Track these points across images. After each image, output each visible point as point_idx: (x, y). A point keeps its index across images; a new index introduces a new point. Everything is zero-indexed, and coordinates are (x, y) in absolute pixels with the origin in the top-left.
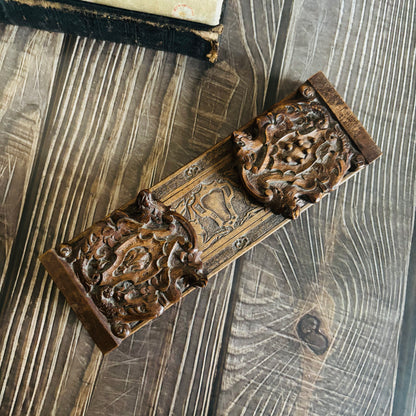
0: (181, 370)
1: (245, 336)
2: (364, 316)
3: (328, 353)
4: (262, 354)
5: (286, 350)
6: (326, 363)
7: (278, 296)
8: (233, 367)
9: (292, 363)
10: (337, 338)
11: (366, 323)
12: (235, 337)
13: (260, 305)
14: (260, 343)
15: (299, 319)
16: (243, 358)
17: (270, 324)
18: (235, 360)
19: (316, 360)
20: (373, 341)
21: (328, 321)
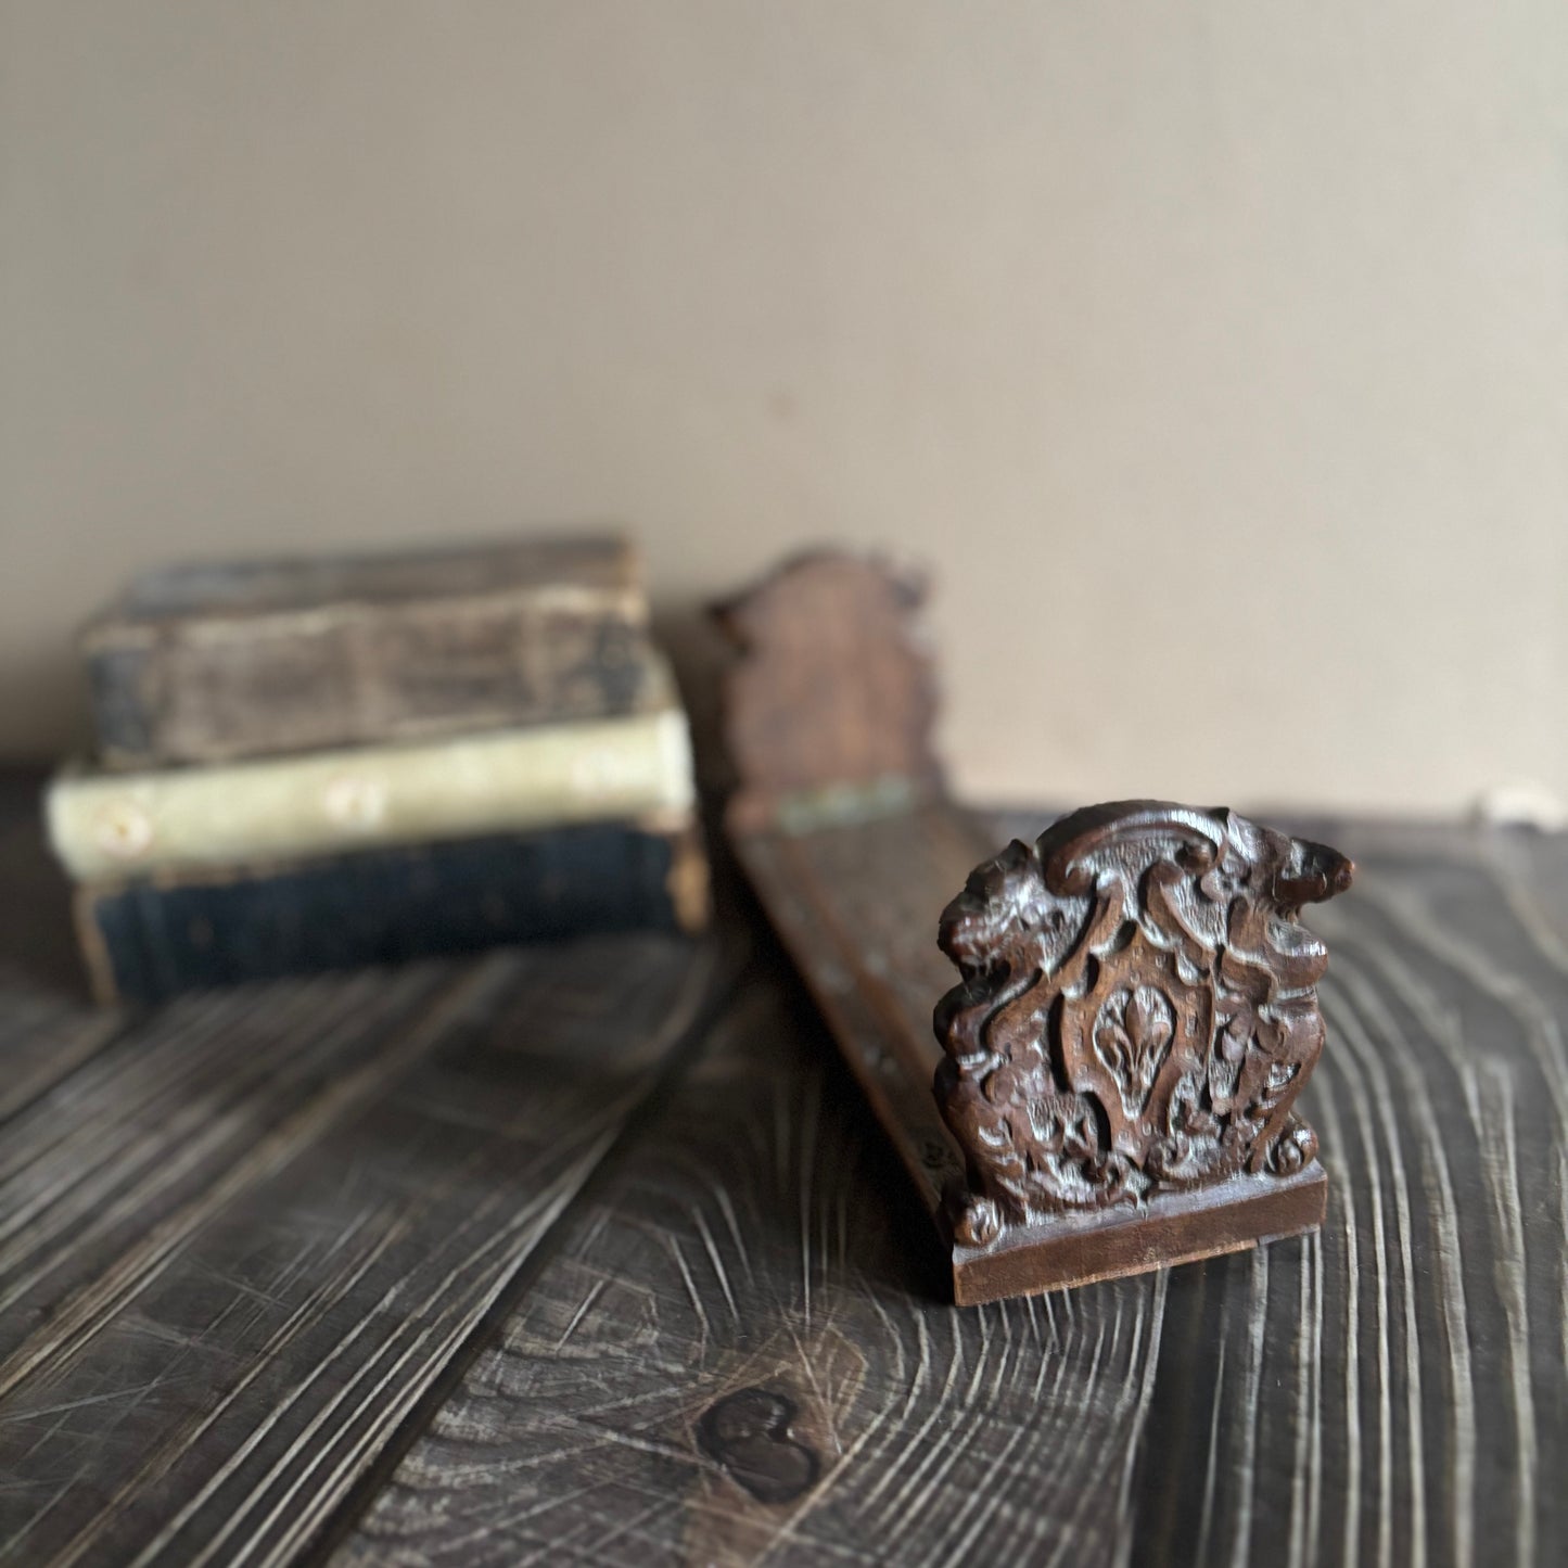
0: (179, 1522)
1: (482, 1436)
2: (983, 1395)
3: (816, 1497)
4: (530, 1491)
5: (634, 1485)
6: (801, 1528)
7: (652, 1342)
8: (390, 1527)
9: (645, 1524)
10: (861, 1457)
11: (993, 1414)
12: (441, 1440)
13: (572, 1361)
14: (535, 1462)
15: (711, 1401)
16: (445, 1501)
17: (590, 1411)
18: (412, 1504)
19: (758, 1518)
20: (1017, 1468)
21: (829, 1407)
